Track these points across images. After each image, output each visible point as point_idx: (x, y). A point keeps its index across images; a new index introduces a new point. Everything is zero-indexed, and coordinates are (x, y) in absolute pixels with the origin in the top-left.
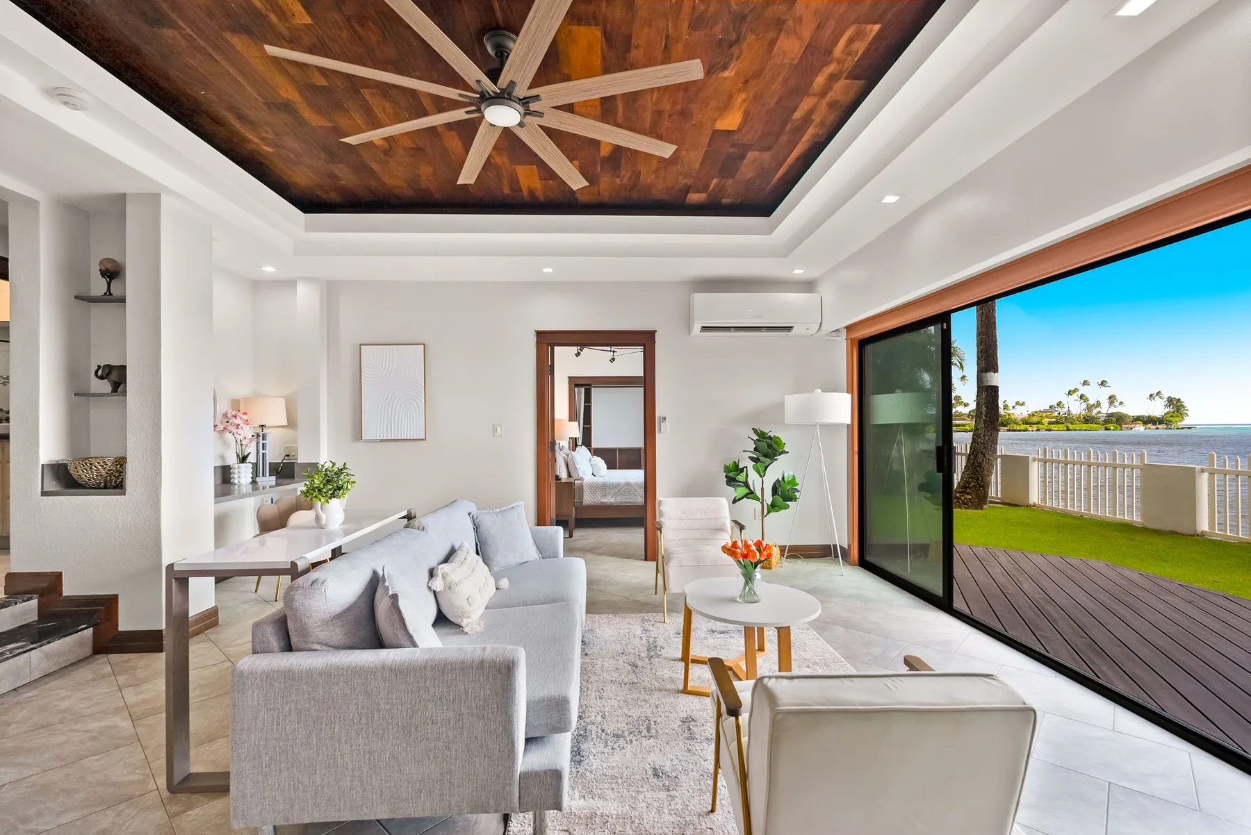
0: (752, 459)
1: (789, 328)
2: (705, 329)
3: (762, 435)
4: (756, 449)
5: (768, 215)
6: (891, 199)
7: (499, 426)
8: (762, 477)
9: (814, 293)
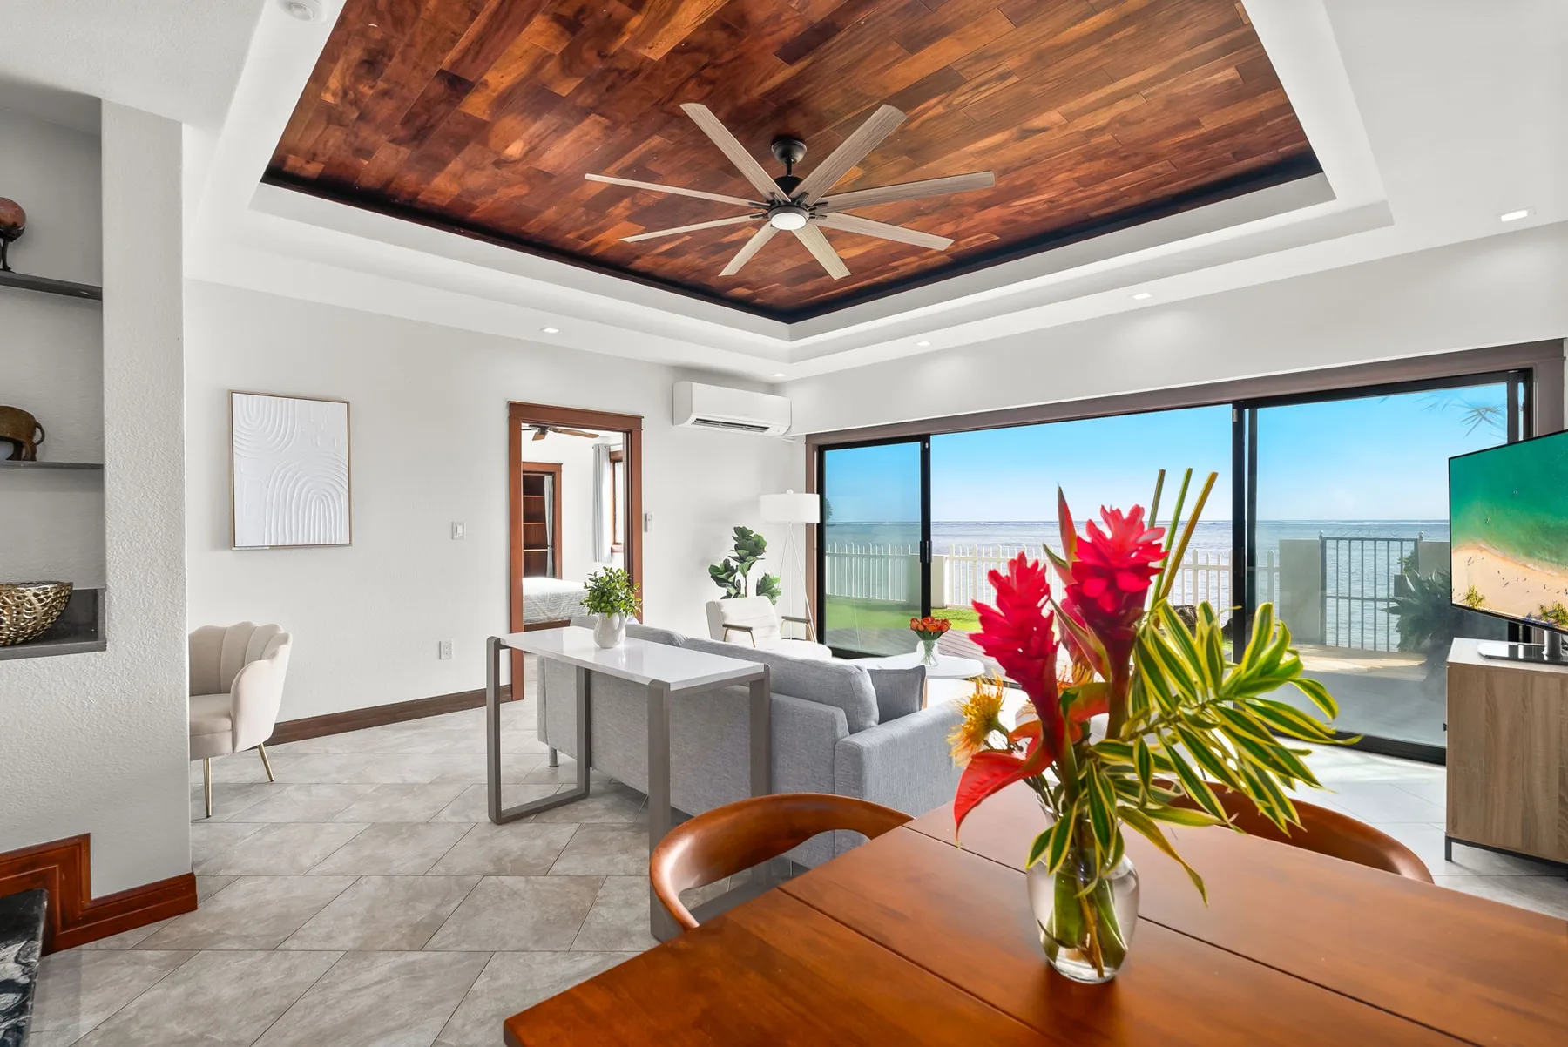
0: (734, 558)
1: (764, 428)
2: (699, 421)
3: (742, 534)
4: (737, 547)
5: (789, 323)
6: (925, 344)
7: (460, 524)
8: (745, 576)
9: (785, 397)
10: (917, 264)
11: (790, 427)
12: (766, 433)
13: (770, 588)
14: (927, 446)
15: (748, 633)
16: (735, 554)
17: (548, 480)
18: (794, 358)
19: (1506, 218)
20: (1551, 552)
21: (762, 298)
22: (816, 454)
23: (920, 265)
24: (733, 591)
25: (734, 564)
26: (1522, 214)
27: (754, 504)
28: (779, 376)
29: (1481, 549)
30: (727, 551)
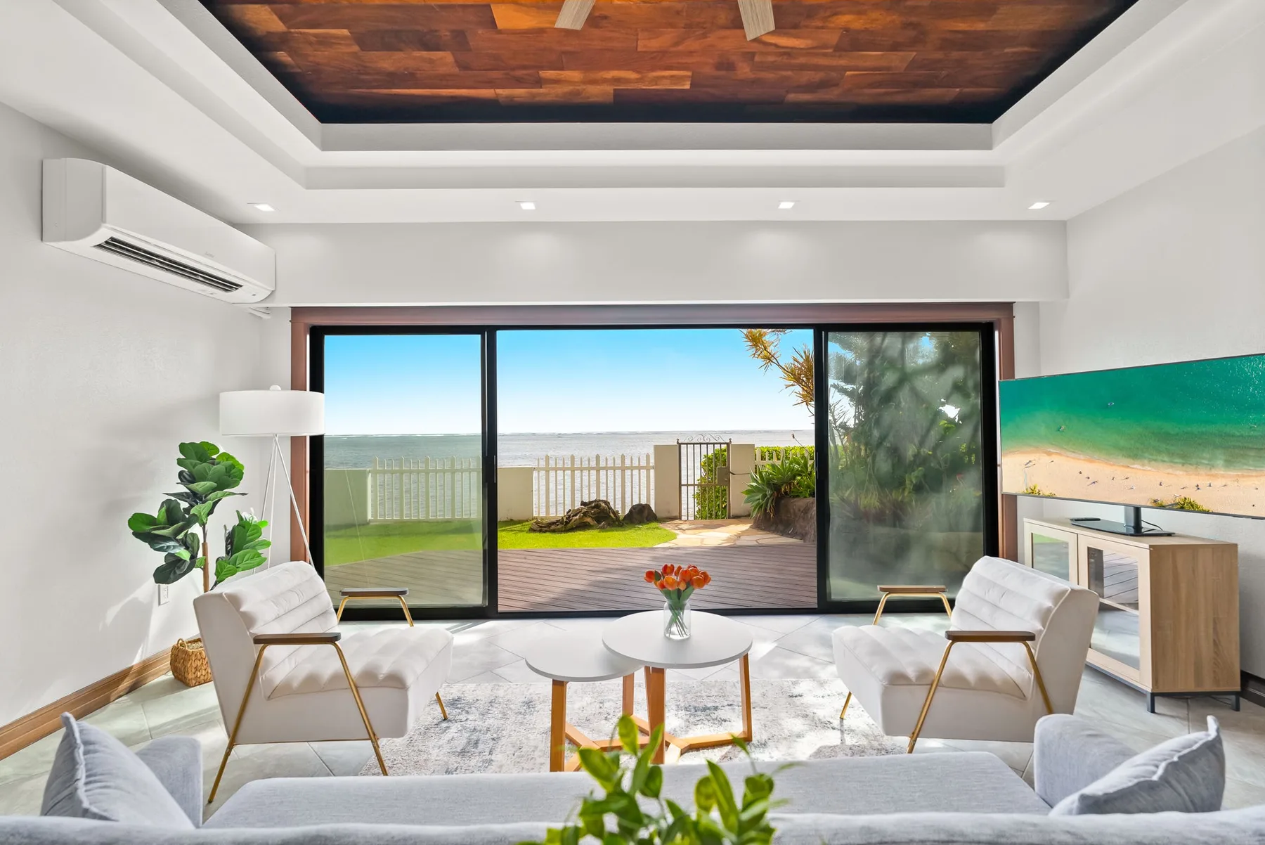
0: (182, 497)
1: (228, 286)
2: (112, 244)
5: (323, 120)
6: (528, 206)
8: (204, 526)
9: (266, 245)
11: (273, 292)
12: (237, 293)
13: (252, 540)
15: (330, 647)
16: (183, 489)
18: (314, 179)
21: (292, 52)
22: (308, 337)
24: (185, 554)
25: (183, 506)
27: (210, 405)
28: (263, 210)
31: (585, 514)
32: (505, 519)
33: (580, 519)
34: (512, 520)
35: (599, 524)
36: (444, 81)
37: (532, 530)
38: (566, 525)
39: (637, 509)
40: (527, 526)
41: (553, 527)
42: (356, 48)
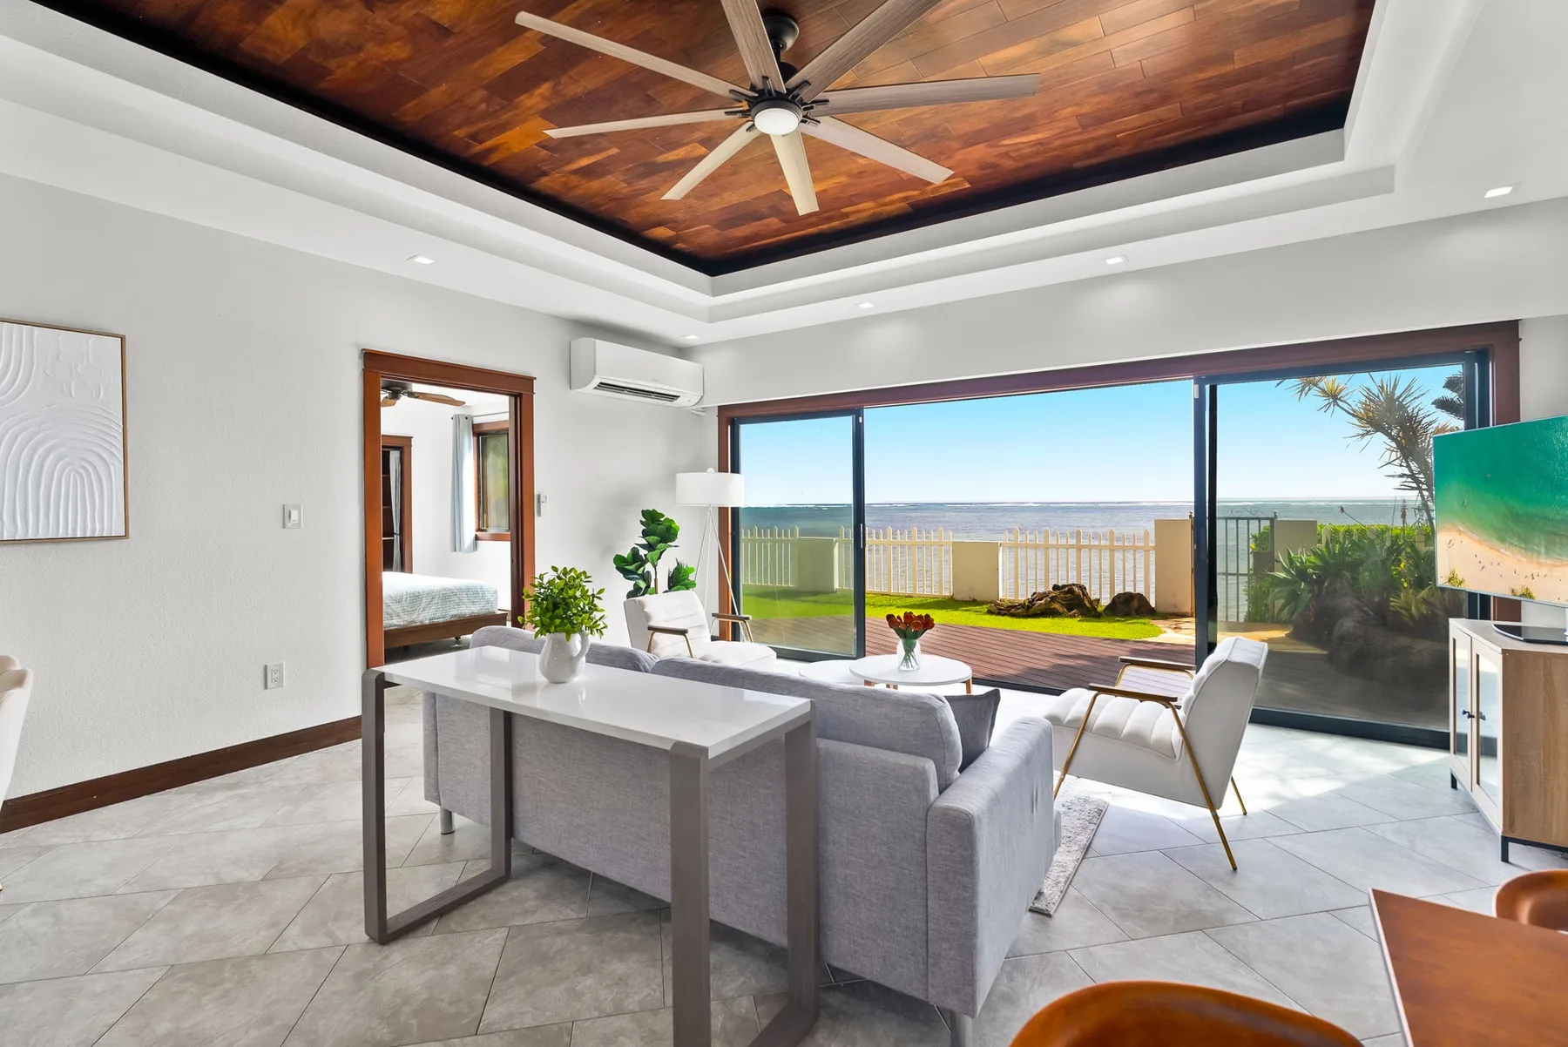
0: (643, 546)
1: (674, 397)
2: (603, 386)
3: (651, 518)
4: (645, 533)
5: (712, 274)
6: (867, 305)
7: (298, 507)
8: (655, 566)
9: (697, 362)
10: (872, 211)
11: (702, 397)
12: (677, 402)
13: (684, 580)
14: (861, 421)
15: (682, 637)
16: (643, 541)
17: (394, 456)
18: (713, 316)
19: (1491, 194)
20: (1520, 537)
21: (683, 242)
22: (729, 427)
23: (874, 214)
24: (643, 585)
25: (642, 552)
26: (1506, 190)
28: (691, 339)
29: (1460, 532)
30: (632, 538)
31: (1053, 599)
32: (968, 599)
33: (1045, 604)
34: (975, 600)
35: (1070, 612)
36: (778, 232)
37: (990, 612)
38: (1028, 610)
39: (1122, 599)
40: (985, 608)
41: (1013, 610)
42: (718, 231)
